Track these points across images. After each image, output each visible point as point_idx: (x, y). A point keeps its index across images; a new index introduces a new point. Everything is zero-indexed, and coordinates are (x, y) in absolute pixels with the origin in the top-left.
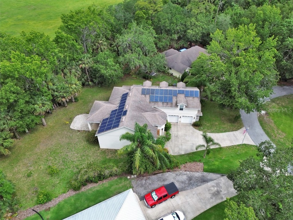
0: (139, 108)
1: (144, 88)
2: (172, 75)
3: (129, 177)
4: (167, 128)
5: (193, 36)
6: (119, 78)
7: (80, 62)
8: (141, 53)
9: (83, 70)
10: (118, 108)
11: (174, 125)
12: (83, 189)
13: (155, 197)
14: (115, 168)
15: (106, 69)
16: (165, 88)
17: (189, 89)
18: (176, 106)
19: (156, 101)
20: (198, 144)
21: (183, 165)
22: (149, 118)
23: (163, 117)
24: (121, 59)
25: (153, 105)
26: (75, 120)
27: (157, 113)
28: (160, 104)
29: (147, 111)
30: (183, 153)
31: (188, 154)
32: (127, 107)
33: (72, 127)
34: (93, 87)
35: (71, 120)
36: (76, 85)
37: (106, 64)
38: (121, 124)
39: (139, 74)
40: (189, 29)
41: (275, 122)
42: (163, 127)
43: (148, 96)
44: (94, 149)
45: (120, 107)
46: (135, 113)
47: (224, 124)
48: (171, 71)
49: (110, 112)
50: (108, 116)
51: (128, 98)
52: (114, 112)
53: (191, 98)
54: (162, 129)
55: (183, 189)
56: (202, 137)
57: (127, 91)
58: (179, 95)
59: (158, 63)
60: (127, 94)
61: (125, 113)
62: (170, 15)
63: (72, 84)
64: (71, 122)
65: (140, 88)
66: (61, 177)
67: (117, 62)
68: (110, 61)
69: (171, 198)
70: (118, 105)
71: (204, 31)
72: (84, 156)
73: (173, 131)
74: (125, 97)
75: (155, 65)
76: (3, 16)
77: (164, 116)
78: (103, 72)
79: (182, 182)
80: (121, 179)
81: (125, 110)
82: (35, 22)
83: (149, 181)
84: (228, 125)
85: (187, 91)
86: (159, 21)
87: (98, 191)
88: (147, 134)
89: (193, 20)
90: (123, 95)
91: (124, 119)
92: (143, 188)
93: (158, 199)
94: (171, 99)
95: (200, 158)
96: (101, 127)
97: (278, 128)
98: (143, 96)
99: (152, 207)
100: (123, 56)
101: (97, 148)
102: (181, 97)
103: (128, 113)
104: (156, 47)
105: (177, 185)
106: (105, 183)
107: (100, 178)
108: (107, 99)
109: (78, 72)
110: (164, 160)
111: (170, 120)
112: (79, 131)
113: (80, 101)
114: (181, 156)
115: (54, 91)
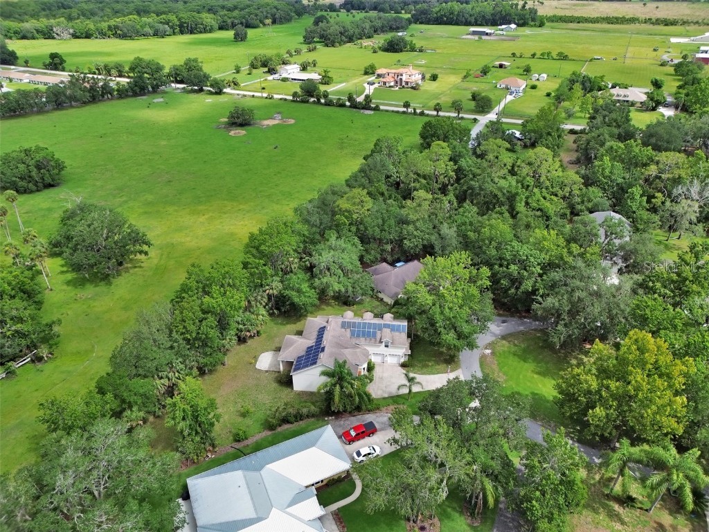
0: (339, 344)
1: (345, 320)
2: (382, 299)
3: (326, 419)
4: (370, 368)
5: (412, 248)
6: (313, 305)
7: (267, 287)
8: (342, 275)
9: (269, 296)
10: (314, 344)
11: (380, 365)
12: (279, 429)
13: (353, 433)
14: (313, 408)
15: (299, 297)
16: (369, 321)
17: (397, 323)
18: (381, 342)
19: (358, 336)
20: (400, 384)
21: (385, 408)
22: (348, 355)
23: (364, 355)
24: (317, 282)
25: (354, 341)
26: (260, 358)
27: (358, 350)
28: (362, 339)
29: (346, 348)
30: (386, 396)
31: (392, 397)
32: (325, 342)
33: (258, 366)
34: (278, 316)
35: (256, 358)
36: (263, 316)
37: (299, 291)
38: (318, 361)
39: (338, 298)
40: (405, 239)
41: (498, 364)
42: (365, 366)
43: (348, 330)
44: (286, 391)
45: (316, 342)
46: (334, 350)
47: (439, 365)
48: (380, 295)
49: (305, 348)
50: (303, 353)
51: (326, 332)
52: (310, 348)
53: (397, 333)
54: (364, 369)
55: (382, 429)
56: (404, 375)
57: (325, 324)
58: (385, 330)
59: (363, 286)
60: (325, 327)
61: (323, 350)
62: (380, 221)
63: (258, 315)
64: (256, 361)
65: (340, 320)
66: (254, 419)
67: (312, 287)
68: (305, 287)
69: (369, 436)
70: (315, 340)
71: (425, 242)
72: (276, 398)
73: (377, 372)
74: (322, 331)
75: (359, 289)
76: (123, 196)
77: (367, 354)
78: (296, 300)
79: (382, 423)
80: (318, 420)
81: (322, 346)
82: (176, 208)
83: (347, 422)
84: (442, 366)
85: (393, 326)
86: (366, 229)
87: (294, 430)
88: (346, 371)
89: (411, 228)
90: (320, 329)
91: (321, 355)
92: (341, 428)
93: (356, 435)
94: (374, 335)
95: (404, 400)
96: (296, 365)
97: (500, 370)
98: (343, 330)
99: (349, 444)
100: (319, 279)
101: (289, 390)
102: (387, 331)
103: (326, 349)
104: (361, 264)
105: (377, 426)
106: (302, 424)
107: (296, 418)
108: (300, 333)
109: (264, 299)
110: (363, 398)
111: (374, 359)
112: (267, 371)
113: (263, 336)
114: (384, 398)
115: (239, 323)
